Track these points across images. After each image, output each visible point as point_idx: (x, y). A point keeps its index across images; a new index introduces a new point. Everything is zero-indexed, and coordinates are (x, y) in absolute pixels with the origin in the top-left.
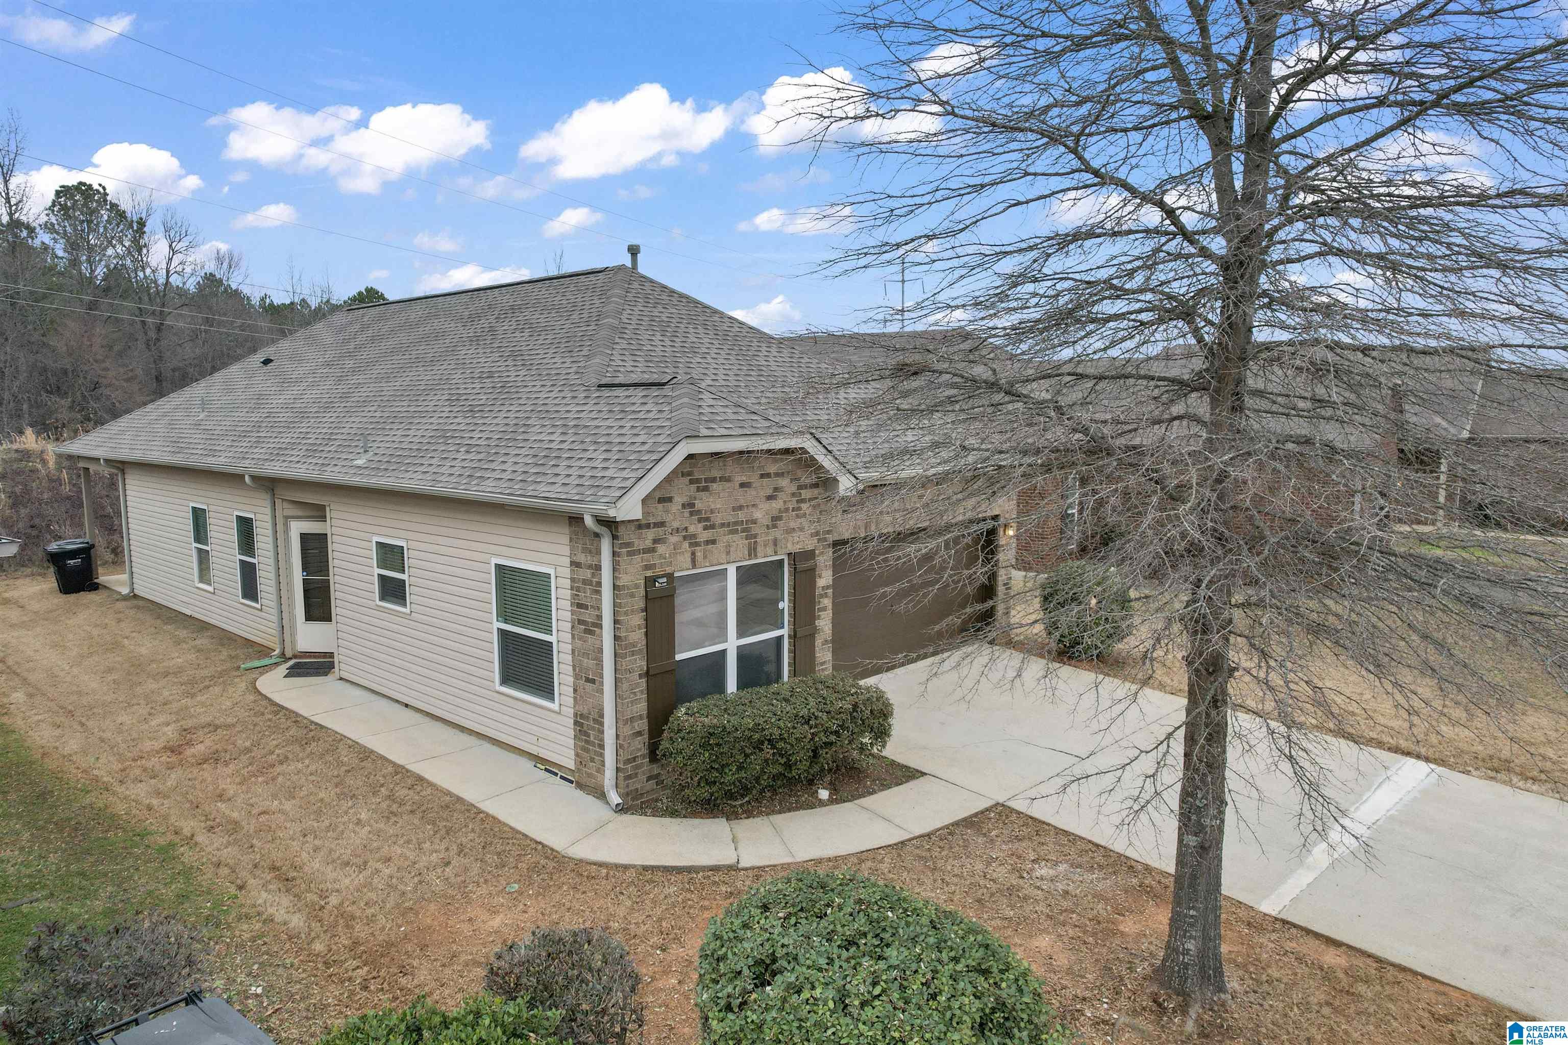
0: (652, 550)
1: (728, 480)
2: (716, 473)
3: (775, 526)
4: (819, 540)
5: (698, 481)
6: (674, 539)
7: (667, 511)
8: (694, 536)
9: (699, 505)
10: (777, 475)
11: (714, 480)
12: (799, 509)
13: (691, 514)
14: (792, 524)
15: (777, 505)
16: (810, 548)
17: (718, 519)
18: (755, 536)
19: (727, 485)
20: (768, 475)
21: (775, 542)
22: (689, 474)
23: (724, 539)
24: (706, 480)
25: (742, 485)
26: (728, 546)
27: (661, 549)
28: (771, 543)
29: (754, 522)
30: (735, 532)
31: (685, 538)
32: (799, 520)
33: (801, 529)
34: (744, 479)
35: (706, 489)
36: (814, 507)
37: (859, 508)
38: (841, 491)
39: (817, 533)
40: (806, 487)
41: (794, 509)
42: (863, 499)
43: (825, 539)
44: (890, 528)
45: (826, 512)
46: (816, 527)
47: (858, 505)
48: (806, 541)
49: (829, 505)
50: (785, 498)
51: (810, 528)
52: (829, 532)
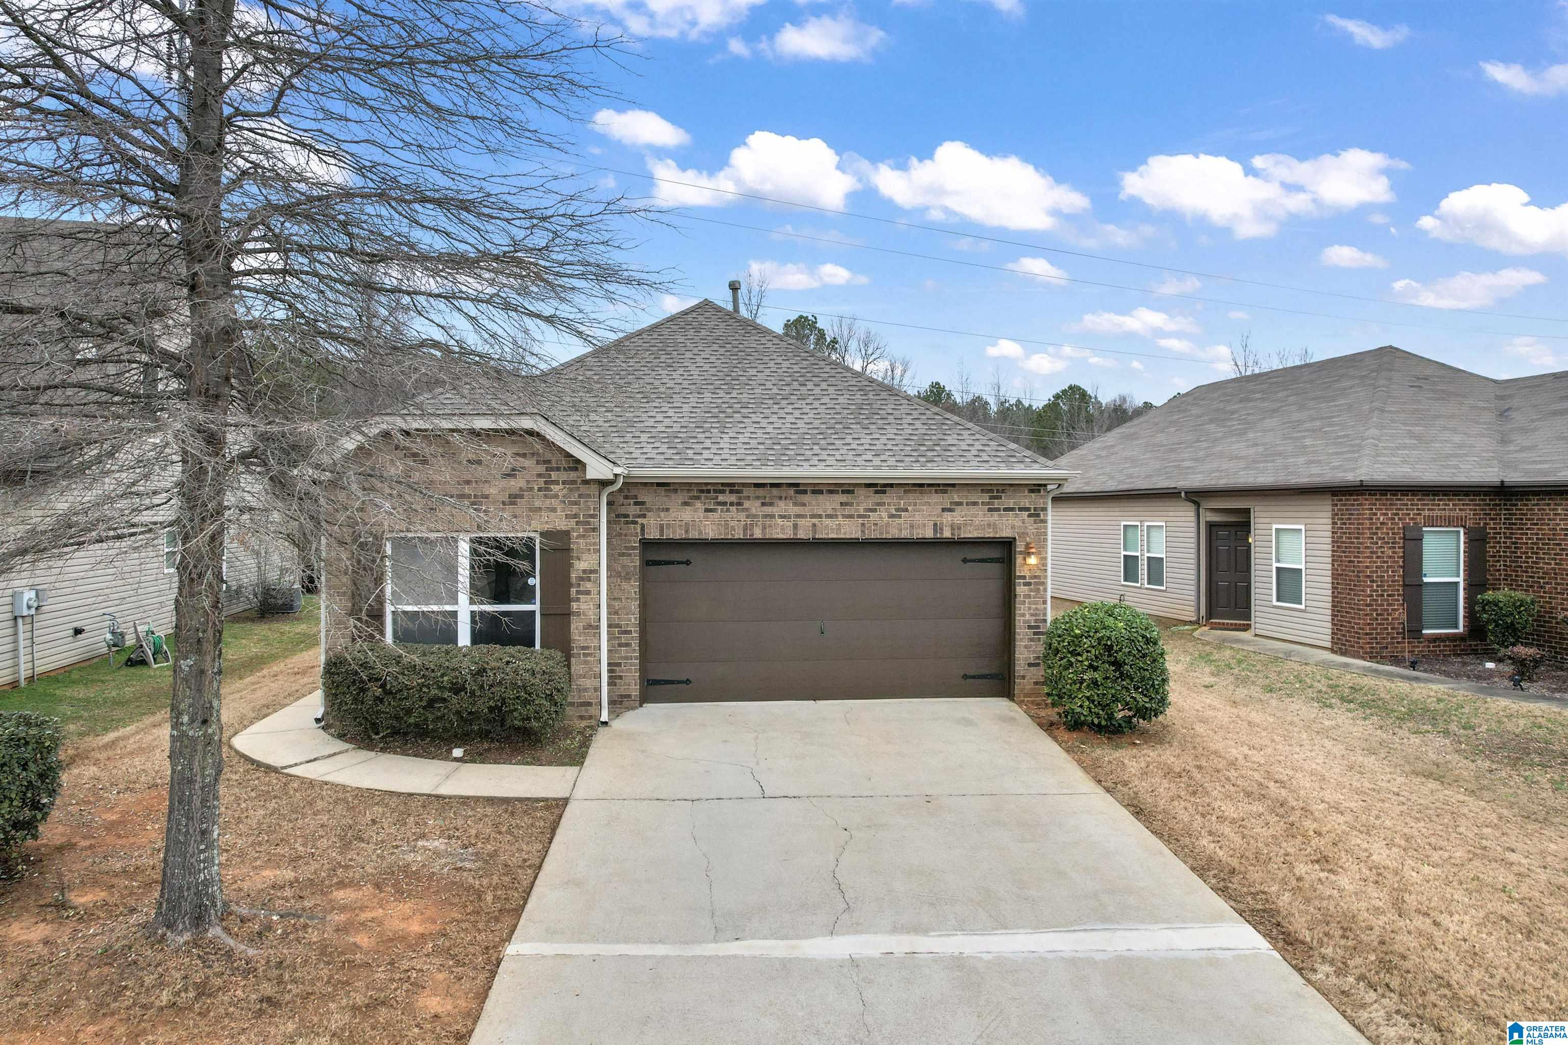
1: (452, 456)
2: (437, 449)
3: (514, 503)
4: (577, 523)
6: (386, 503)
8: (410, 503)
10: (524, 455)
11: (433, 455)
12: (547, 489)
14: (537, 503)
15: (517, 483)
16: (564, 528)
17: (439, 490)
18: (487, 510)
19: (451, 460)
20: (505, 455)
21: (515, 518)
22: (406, 448)
23: (447, 508)
24: (425, 455)
25: (471, 462)
26: (452, 516)
27: (368, 510)
28: (509, 519)
29: (486, 496)
30: (463, 503)
31: (399, 504)
32: (548, 501)
33: (554, 510)
34: (473, 456)
35: (424, 463)
36: (571, 490)
37: (733, 508)
38: (591, 474)
39: (575, 516)
40: (558, 469)
41: (540, 490)
42: (740, 498)
43: (588, 523)
44: (788, 534)
45: (589, 496)
46: (575, 510)
47: (732, 504)
48: (560, 523)
49: (594, 489)
50: (528, 477)
51: (563, 510)
52: (593, 516)
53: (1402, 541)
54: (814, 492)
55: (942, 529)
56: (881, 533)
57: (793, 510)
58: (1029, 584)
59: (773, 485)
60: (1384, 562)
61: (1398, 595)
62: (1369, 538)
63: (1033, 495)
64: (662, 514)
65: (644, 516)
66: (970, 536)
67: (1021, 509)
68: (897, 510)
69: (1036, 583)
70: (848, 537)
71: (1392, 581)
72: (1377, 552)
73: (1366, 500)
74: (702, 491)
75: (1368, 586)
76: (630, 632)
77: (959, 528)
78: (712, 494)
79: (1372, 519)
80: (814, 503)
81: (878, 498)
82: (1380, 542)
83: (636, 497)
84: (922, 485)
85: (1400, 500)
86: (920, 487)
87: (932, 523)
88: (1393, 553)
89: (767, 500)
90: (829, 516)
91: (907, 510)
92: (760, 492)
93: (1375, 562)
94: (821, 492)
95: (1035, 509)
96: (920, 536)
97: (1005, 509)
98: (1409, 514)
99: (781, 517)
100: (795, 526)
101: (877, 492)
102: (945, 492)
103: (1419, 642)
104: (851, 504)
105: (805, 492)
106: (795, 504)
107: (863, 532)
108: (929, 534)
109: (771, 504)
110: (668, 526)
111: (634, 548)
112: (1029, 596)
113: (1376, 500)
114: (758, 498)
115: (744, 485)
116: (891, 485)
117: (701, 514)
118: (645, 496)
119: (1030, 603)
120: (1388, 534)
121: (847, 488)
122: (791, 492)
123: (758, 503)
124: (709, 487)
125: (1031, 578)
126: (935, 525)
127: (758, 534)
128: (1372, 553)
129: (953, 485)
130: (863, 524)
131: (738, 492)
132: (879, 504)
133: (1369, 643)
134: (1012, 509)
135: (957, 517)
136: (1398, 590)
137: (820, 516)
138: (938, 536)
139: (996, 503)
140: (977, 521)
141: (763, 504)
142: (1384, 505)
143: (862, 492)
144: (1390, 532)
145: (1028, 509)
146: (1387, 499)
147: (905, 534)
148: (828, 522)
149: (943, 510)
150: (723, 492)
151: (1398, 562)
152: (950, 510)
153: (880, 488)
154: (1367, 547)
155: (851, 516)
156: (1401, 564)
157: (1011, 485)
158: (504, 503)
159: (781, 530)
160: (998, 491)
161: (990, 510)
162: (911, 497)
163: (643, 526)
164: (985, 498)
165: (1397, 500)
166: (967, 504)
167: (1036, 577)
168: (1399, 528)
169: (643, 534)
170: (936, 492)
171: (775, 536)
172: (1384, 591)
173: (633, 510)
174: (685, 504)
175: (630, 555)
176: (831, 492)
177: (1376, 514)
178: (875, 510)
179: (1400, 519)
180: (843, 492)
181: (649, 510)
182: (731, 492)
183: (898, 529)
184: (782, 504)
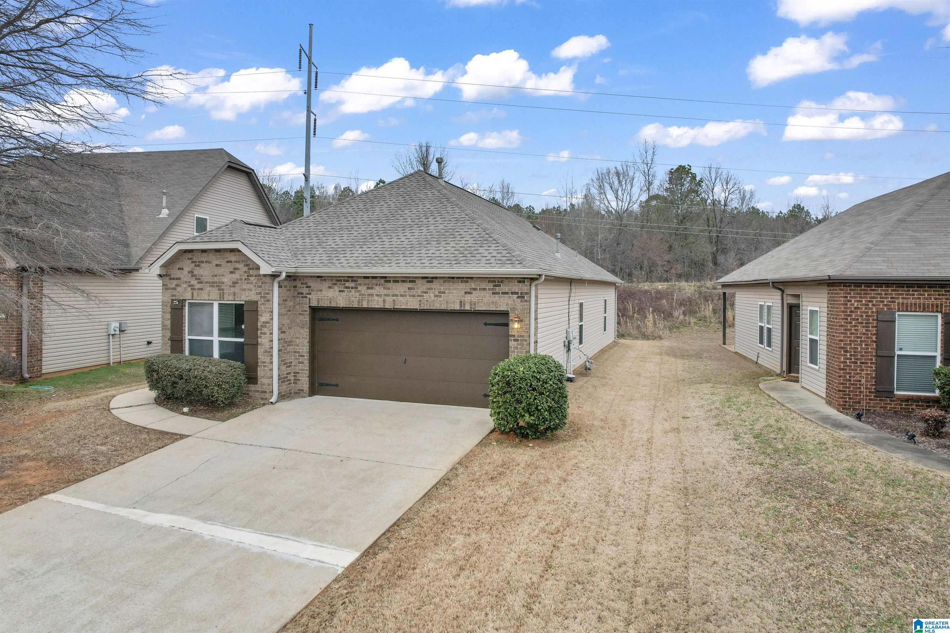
0: (175, 289)
1: (210, 263)
2: (202, 259)
3: (234, 286)
4: (261, 297)
5: (195, 262)
6: (185, 286)
7: (182, 273)
8: (193, 285)
9: (195, 273)
10: (235, 262)
11: (203, 262)
12: (249, 279)
13: (192, 276)
14: (244, 287)
15: (236, 276)
16: (255, 300)
17: (204, 279)
18: (223, 290)
19: (210, 265)
20: (231, 262)
21: (234, 294)
22: (191, 259)
23: (208, 288)
24: (199, 262)
25: (217, 265)
26: (209, 292)
27: (179, 289)
28: (232, 294)
29: (223, 283)
30: (213, 286)
31: (189, 286)
32: (249, 285)
33: (251, 290)
34: (218, 263)
35: (199, 266)
36: (258, 280)
37: (353, 290)
38: (262, 272)
39: (260, 293)
40: (253, 269)
41: (245, 279)
42: (356, 285)
43: (265, 297)
44: (380, 305)
45: (266, 283)
46: (259, 290)
47: (352, 288)
48: (253, 296)
49: (268, 280)
50: (240, 273)
51: (255, 290)
52: (268, 294)
53: (875, 322)
54: (394, 281)
55: (464, 305)
56: (430, 306)
57: (383, 291)
58: (517, 340)
59: (373, 277)
60: (858, 337)
61: (871, 363)
62: (843, 319)
63: (520, 284)
64: (319, 293)
65: (310, 294)
66: (481, 309)
67: (512, 293)
68: (439, 292)
69: (522, 340)
70: (412, 308)
71: (865, 352)
72: (850, 330)
73: (841, 290)
74: (338, 281)
75: (842, 355)
76: (303, 356)
77: (475, 304)
78: (343, 282)
79: (846, 304)
80: (394, 288)
81: (429, 285)
82: (854, 322)
83: (306, 283)
84: (453, 278)
85: (874, 290)
86: (452, 279)
87: (459, 300)
88: (867, 330)
89: (370, 286)
90: (401, 296)
91: (444, 293)
92: (367, 281)
93: (848, 337)
94: (398, 282)
95: (521, 293)
96: (452, 309)
97: (503, 293)
98: (883, 302)
99: (377, 295)
100: (384, 301)
101: (428, 282)
102: (467, 282)
103: (891, 401)
104: (414, 289)
105: (389, 281)
106: (384, 288)
107: (420, 305)
108: (457, 307)
109: (372, 288)
110: (322, 299)
111: (306, 311)
112: (517, 348)
113: (851, 290)
114: (365, 284)
115: (358, 277)
116: (436, 278)
117: (337, 293)
118: (311, 283)
119: (517, 352)
120: (862, 316)
121: (410, 279)
122: (382, 281)
123: (365, 288)
124: (341, 278)
125: (518, 336)
126: (461, 302)
127: (365, 305)
128: (846, 330)
129: (472, 278)
130: (420, 301)
131: (356, 281)
132: (429, 289)
133: (842, 398)
134: (507, 293)
135: (473, 297)
136: (872, 359)
137: (397, 295)
138: (462, 308)
139: (497, 289)
140: (485, 300)
141: (368, 288)
142: (858, 294)
143: (419, 282)
144: (864, 315)
145: (517, 293)
146: (861, 290)
147: (443, 307)
148: (401, 299)
149: (466, 293)
150: (348, 281)
151: (871, 338)
152: (470, 293)
153: (430, 279)
154: (842, 326)
155: (414, 296)
156: (874, 339)
157: (507, 278)
158: (230, 286)
159: (376, 303)
160: (498, 282)
161: (493, 293)
162: (447, 285)
163: (310, 299)
164: (491, 286)
165: (871, 290)
166: (480, 289)
167: (521, 336)
168: (873, 312)
169: (310, 304)
170: (462, 282)
171: (373, 306)
172: (857, 359)
173: (305, 291)
174: (330, 287)
175: (304, 315)
176: (403, 281)
177: (850, 301)
178: (426, 293)
179: (873, 305)
180: (410, 282)
181: (313, 290)
182: (352, 281)
183: (439, 304)
184: (377, 288)
